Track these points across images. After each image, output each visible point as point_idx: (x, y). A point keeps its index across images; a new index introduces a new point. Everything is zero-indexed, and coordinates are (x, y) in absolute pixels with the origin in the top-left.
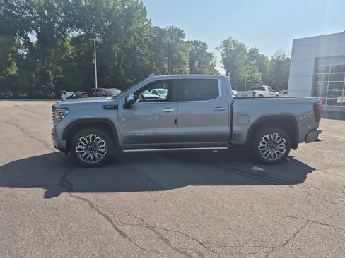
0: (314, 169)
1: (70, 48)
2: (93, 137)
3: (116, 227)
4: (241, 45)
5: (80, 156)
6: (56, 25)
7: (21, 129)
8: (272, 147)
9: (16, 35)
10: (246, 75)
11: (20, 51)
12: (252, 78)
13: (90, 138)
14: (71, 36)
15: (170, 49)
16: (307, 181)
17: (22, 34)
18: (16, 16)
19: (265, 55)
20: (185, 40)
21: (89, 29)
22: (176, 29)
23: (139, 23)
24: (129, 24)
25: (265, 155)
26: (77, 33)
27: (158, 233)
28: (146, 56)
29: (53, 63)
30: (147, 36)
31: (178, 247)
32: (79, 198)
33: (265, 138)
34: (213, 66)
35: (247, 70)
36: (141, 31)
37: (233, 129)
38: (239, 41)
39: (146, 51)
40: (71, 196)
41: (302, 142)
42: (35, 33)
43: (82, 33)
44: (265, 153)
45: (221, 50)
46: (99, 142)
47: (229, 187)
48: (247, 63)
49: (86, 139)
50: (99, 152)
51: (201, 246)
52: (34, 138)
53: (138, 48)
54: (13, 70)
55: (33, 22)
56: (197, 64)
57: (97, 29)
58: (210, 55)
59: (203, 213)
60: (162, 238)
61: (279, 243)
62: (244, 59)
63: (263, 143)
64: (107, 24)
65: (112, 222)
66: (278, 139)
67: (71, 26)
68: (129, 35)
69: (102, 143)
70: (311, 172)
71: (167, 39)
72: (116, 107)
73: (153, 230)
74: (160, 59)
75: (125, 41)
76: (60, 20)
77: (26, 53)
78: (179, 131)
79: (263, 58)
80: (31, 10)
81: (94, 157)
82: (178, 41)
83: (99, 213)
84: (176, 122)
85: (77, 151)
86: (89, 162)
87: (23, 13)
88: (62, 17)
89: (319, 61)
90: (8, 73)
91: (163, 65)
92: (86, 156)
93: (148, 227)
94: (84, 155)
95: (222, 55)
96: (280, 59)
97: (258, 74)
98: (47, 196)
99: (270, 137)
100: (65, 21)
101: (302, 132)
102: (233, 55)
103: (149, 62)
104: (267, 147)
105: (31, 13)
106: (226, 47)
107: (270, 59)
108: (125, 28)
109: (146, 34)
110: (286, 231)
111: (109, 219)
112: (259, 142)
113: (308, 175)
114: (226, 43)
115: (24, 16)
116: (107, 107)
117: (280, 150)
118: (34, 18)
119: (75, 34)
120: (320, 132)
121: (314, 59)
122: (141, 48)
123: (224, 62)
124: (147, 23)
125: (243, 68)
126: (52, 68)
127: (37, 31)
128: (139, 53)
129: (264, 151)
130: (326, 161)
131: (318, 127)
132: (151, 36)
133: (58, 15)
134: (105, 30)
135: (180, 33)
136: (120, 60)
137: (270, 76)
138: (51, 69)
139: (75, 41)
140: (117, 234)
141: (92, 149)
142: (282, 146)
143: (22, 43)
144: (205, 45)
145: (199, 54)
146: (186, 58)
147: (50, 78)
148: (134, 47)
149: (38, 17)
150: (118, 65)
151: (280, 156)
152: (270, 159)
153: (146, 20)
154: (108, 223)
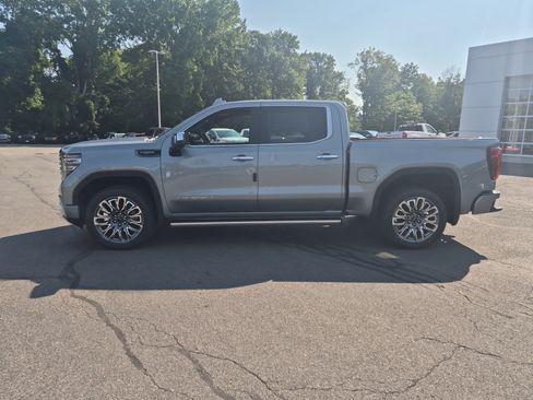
0: (485, 258)
1: (122, 65)
2: (122, 201)
3: (128, 350)
4: (390, 59)
5: (100, 231)
6: (100, 30)
7: (33, 189)
8: (414, 221)
9: (41, 47)
10: (396, 107)
11: (47, 71)
12: (406, 112)
13: (117, 203)
14: (123, 48)
15: (275, 66)
16: (468, 278)
17: (49, 45)
18: (40, 18)
19: (428, 76)
20: (299, 52)
21: (150, 37)
22: (285, 34)
23: (227, 25)
24: (212, 27)
25: (404, 234)
26: (131, 42)
27: (195, 362)
28: (239, 77)
29: (96, 89)
30: (240, 46)
31: (223, 387)
32: (83, 298)
33: (404, 206)
34: (344, 93)
35: (398, 99)
36: (229, 38)
37: (351, 191)
38: (386, 53)
39: (237, 70)
40: (73, 295)
41: (467, 213)
42: (68, 43)
43: (140, 42)
44: (403, 230)
45: (357, 68)
46: (131, 209)
47: (335, 284)
48: (398, 87)
49: (110, 205)
50: (132, 225)
51: (263, 387)
52: (46, 203)
53: (226, 64)
54: (37, 101)
55: (65, 26)
56: (318, 90)
57: (162, 35)
58: (340, 76)
59: (280, 329)
60: (200, 370)
61: (399, 384)
62: (394, 81)
63: (400, 213)
64: (177, 29)
65: (124, 341)
66: (426, 206)
67: (123, 32)
68: (211, 44)
69: (137, 211)
70: (478, 262)
71: (272, 51)
72: (157, 153)
73: (189, 357)
74: (260, 83)
75: (205, 55)
76: (105, 22)
77: (55, 74)
78: (260, 193)
79: (424, 80)
80: (62, 7)
81: (123, 233)
82: (287, 54)
83: (109, 324)
84: (255, 177)
85: (96, 223)
86: (116, 241)
87: (50, 12)
88: (108, 18)
89: (512, 83)
90: (29, 104)
91: (264, 91)
92: (111, 231)
93: (182, 351)
94: (107, 230)
95: (359, 76)
96: (452, 81)
97: (416, 106)
98: (35, 294)
99: (412, 203)
100: (114, 22)
101: (465, 196)
102: (376, 75)
103: (242, 87)
104: (407, 221)
105: (62, 12)
106: (365, 62)
107: (436, 81)
108: (206, 33)
109: (237, 43)
110: (415, 364)
111: (121, 335)
112: (393, 212)
113: (473, 267)
114: (365, 57)
115: (53, 16)
116: (143, 153)
117: (428, 225)
118: (68, 20)
119: (128, 43)
120: (498, 196)
121: (503, 79)
122: (230, 64)
123: (361, 86)
124: (239, 25)
125: (393, 97)
126: (94, 97)
127: (71, 40)
128: (227, 74)
129: (401, 227)
130: (508, 244)
131: (494, 189)
132: (245, 46)
133: (104, 15)
134: (175, 36)
135: (292, 41)
136: (198, 84)
137: (436, 109)
138: (93, 99)
139: (130, 55)
140: (127, 362)
141: (120, 221)
142: (432, 219)
143: (49, 58)
144: (331, 60)
145: (322, 74)
146: (300, 80)
147: (91, 112)
148: (219, 64)
149: (73, 19)
150: (194, 92)
151: (429, 235)
152: (411, 240)
153: (238, 20)
154: (118, 342)
